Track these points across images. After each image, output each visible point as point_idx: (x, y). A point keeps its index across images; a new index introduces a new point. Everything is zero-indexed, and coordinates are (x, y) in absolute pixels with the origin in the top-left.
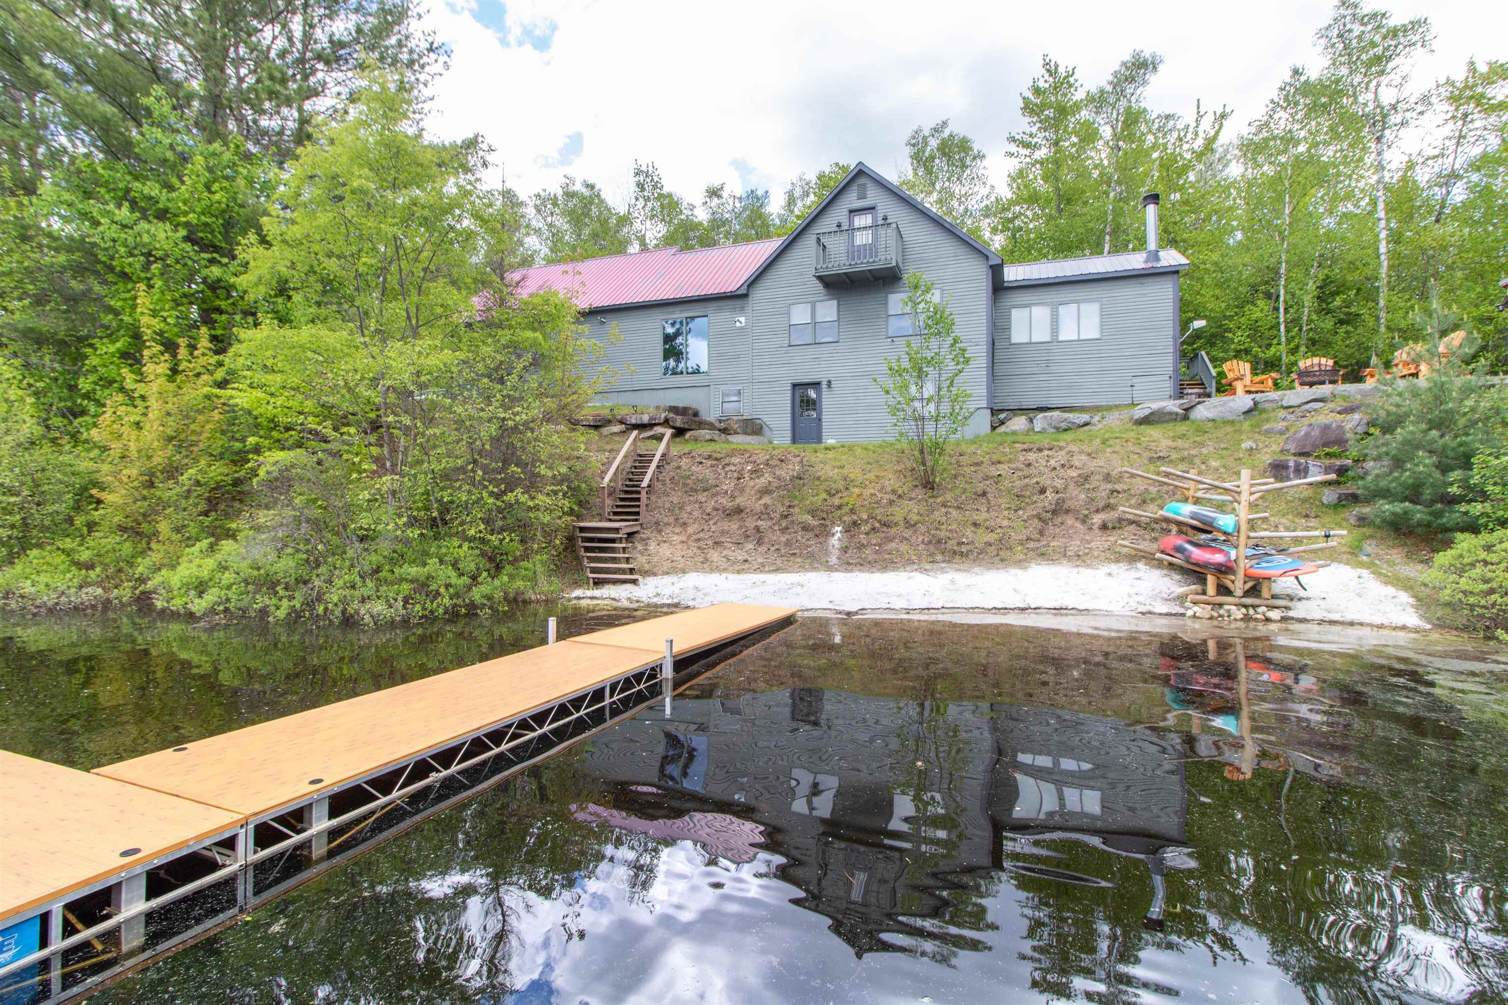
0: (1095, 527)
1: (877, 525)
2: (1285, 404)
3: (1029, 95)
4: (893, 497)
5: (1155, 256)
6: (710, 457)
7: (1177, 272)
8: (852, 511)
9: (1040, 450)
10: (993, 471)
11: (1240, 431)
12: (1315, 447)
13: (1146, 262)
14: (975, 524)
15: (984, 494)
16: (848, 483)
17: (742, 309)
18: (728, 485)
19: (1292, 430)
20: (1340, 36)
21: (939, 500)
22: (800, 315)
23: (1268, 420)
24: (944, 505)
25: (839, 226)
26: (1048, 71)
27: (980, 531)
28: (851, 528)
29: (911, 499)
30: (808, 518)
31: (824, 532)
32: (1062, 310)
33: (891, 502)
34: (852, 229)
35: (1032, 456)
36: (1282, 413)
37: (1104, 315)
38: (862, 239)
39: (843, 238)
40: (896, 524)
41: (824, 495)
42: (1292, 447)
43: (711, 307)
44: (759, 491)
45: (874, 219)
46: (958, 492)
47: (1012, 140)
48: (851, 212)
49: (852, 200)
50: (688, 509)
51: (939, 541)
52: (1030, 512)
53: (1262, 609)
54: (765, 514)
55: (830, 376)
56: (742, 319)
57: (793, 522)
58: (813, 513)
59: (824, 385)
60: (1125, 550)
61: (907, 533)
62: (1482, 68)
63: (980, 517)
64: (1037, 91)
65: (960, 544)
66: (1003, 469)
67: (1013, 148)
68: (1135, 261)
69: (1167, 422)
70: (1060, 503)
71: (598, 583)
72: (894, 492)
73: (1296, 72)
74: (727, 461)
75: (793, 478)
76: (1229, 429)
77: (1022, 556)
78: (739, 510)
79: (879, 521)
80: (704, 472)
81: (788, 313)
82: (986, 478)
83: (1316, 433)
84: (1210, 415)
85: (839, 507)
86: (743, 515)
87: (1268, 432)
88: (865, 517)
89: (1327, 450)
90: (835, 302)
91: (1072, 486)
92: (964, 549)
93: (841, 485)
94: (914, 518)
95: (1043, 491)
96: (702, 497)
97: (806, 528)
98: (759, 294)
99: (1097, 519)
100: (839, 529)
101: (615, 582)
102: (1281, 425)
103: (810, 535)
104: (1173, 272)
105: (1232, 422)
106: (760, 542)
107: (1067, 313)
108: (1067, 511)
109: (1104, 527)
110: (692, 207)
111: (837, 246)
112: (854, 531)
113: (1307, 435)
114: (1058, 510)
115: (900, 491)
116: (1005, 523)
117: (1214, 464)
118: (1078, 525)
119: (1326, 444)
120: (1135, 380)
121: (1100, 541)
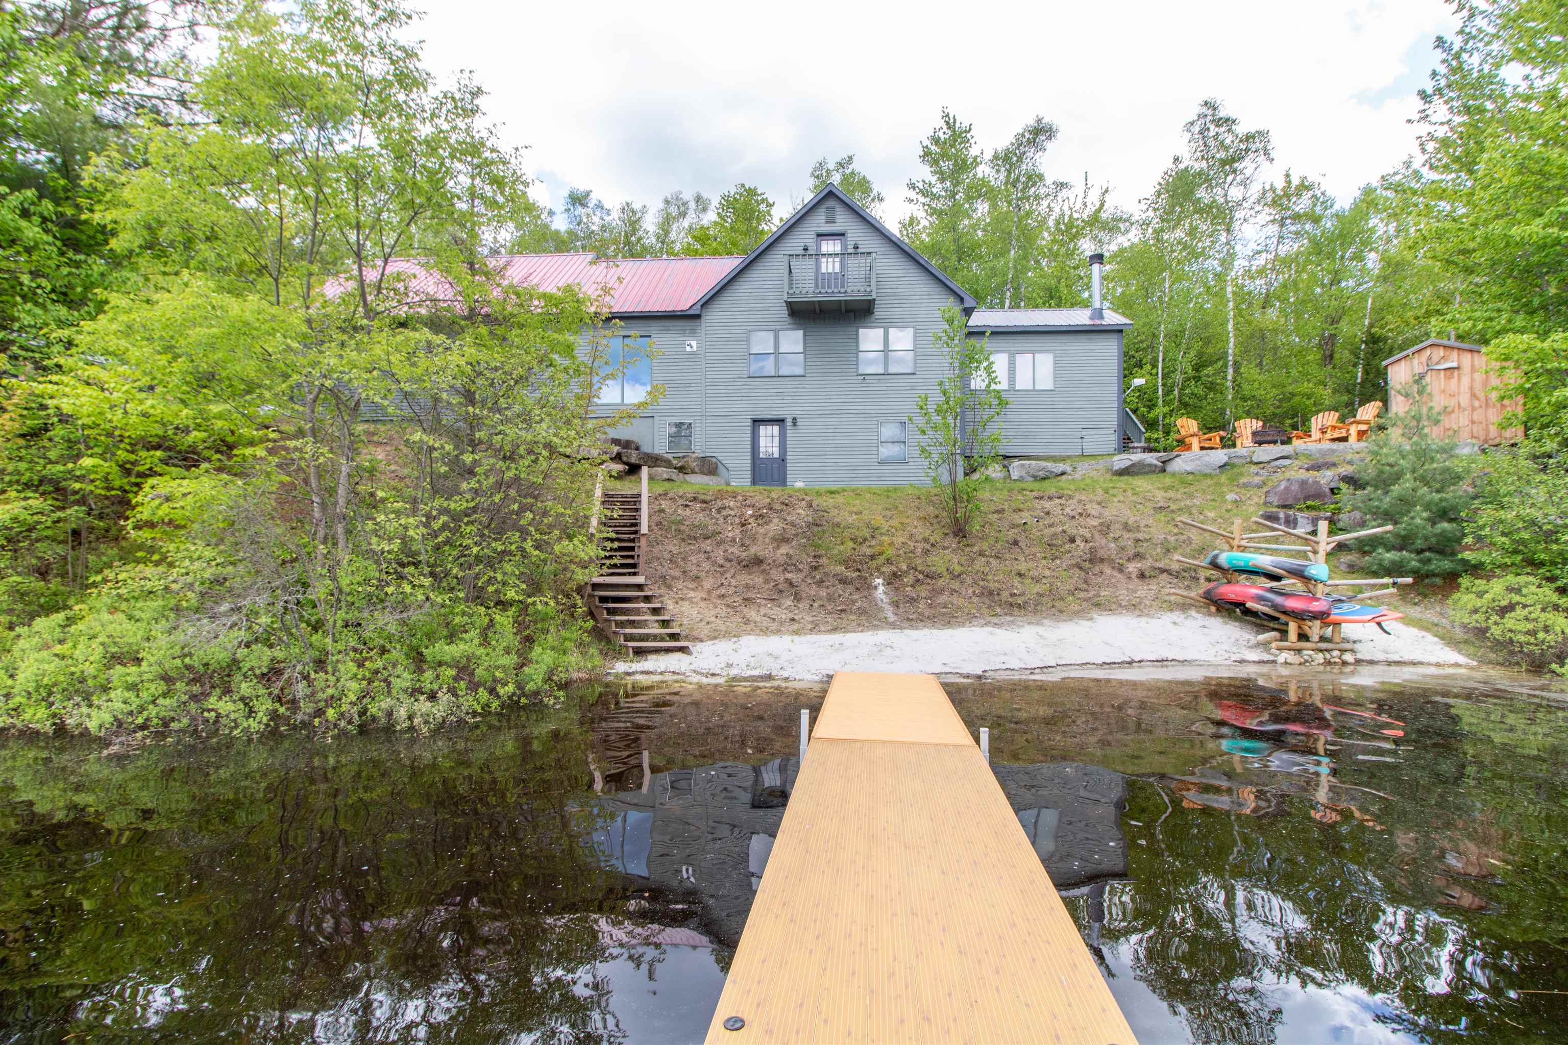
0: (1134, 576)
1: (921, 576)
2: (1255, 459)
3: (927, 142)
4: (928, 546)
5: (1099, 313)
6: (695, 499)
7: (1121, 331)
8: (889, 561)
9: (1050, 498)
10: (1018, 519)
11: (1218, 484)
12: (1297, 500)
13: (1091, 318)
14: (1020, 575)
15: (1016, 543)
16: (874, 531)
17: (693, 332)
18: (732, 532)
19: (1270, 484)
20: (1201, 133)
21: (976, 549)
22: (762, 342)
23: (1241, 474)
24: (982, 554)
25: (806, 249)
26: (947, 123)
27: (1027, 581)
28: (893, 579)
29: (945, 548)
30: (841, 569)
31: (865, 586)
32: (1018, 358)
33: (926, 552)
34: (819, 255)
35: (1048, 505)
36: (1254, 469)
37: (1057, 367)
38: (830, 266)
39: (810, 263)
40: (940, 576)
41: (851, 544)
42: (1275, 500)
43: (653, 328)
44: (774, 539)
45: (844, 246)
46: (992, 541)
47: (912, 186)
48: (819, 235)
49: (819, 222)
50: (693, 559)
51: (991, 593)
52: (1066, 561)
53: (1336, 653)
54: (788, 565)
55: (796, 413)
56: (694, 343)
57: (826, 574)
58: (847, 562)
59: (789, 423)
60: (1173, 598)
61: (955, 585)
62: (1295, 182)
63: (1023, 567)
64: (936, 141)
65: (1013, 595)
66: (1026, 517)
67: (912, 195)
68: (1080, 317)
69: (1146, 473)
70: (1093, 551)
71: (640, 652)
72: (926, 540)
73: (1176, 160)
74: (719, 504)
75: (809, 525)
76: (1209, 482)
77: (1077, 608)
78: (758, 561)
79: (921, 572)
80: (695, 516)
81: (748, 340)
82: (1013, 526)
83: (1295, 487)
84: (1189, 469)
85: (872, 557)
86: (765, 566)
87: (1245, 486)
88: (904, 567)
89: (1309, 503)
90: (800, 333)
91: (1097, 535)
92: (1020, 601)
93: (866, 533)
94: (958, 569)
95: (1072, 540)
96: (707, 545)
97: (844, 581)
98: (714, 317)
99: (1133, 567)
100: (880, 581)
101: (657, 651)
102: (1257, 479)
103: (850, 589)
104: (1118, 331)
105: (1210, 476)
106: (797, 598)
107: (1024, 361)
108: (1102, 560)
109: (1142, 576)
110: (551, 213)
111: (804, 270)
112: (897, 583)
113: (1287, 488)
114: (1094, 559)
115: (932, 540)
116: (1047, 573)
117: (1211, 515)
118: (1115, 573)
119: (1307, 498)
120: (1085, 432)
121: (1144, 591)
